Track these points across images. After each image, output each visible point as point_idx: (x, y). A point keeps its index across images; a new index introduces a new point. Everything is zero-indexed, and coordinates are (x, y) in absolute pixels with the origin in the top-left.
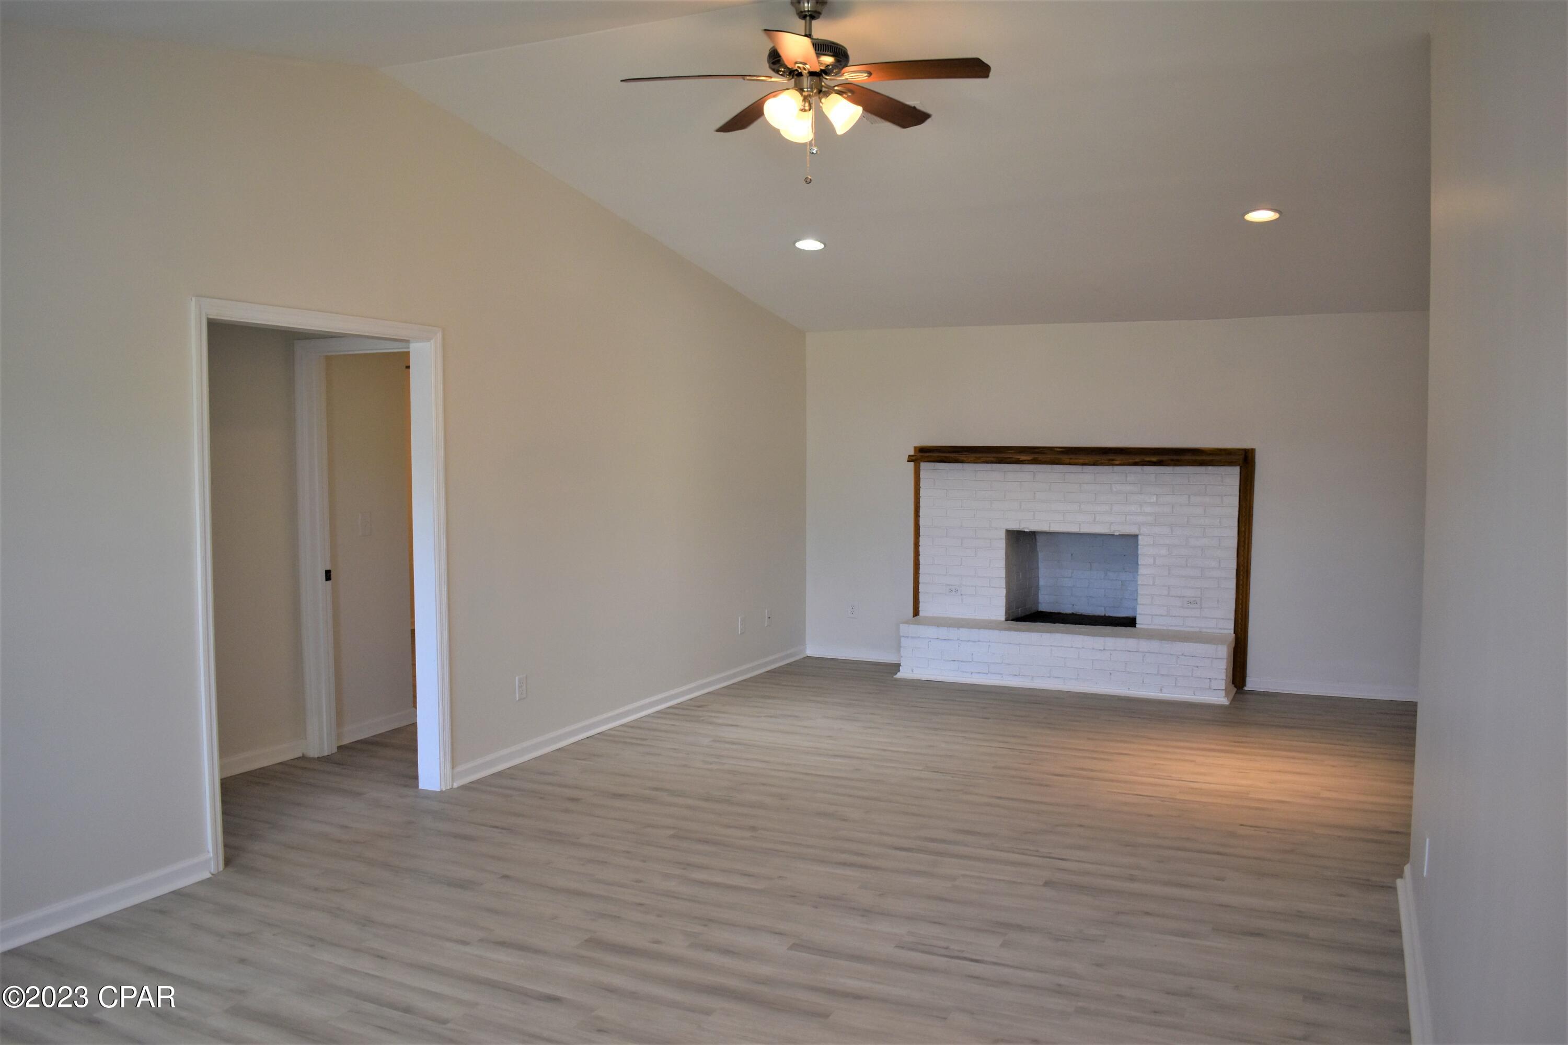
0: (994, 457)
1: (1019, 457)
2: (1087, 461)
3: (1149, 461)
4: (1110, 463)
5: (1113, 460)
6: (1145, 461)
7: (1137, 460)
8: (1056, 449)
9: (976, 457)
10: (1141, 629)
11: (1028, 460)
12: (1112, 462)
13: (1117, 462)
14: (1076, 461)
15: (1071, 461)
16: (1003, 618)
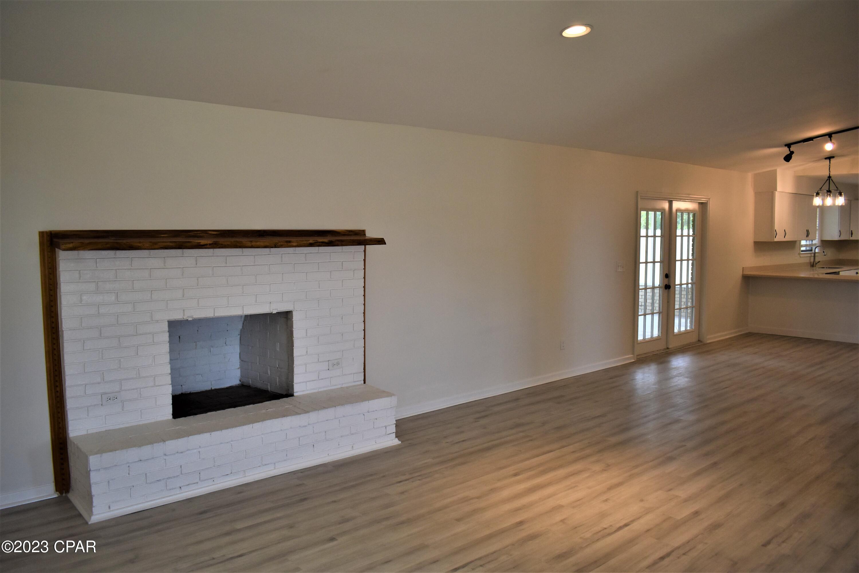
0: (171, 242)
1: (199, 241)
2: (267, 244)
3: (322, 242)
4: (288, 245)
5: (290, 242)
6: (320, 242)
7: (311, 241)
8: (210, 232)
9: (151, 242)
10: (297, 396)
11: (210, 244)
12: (289, 244)
13: (294, 244)
14: (258, 243)
15: (254, 244)
16: (171, 417)
